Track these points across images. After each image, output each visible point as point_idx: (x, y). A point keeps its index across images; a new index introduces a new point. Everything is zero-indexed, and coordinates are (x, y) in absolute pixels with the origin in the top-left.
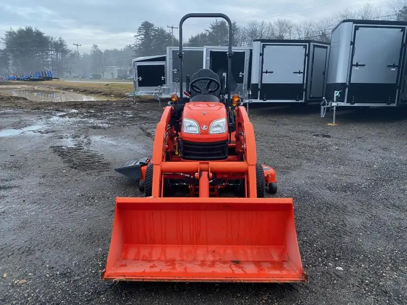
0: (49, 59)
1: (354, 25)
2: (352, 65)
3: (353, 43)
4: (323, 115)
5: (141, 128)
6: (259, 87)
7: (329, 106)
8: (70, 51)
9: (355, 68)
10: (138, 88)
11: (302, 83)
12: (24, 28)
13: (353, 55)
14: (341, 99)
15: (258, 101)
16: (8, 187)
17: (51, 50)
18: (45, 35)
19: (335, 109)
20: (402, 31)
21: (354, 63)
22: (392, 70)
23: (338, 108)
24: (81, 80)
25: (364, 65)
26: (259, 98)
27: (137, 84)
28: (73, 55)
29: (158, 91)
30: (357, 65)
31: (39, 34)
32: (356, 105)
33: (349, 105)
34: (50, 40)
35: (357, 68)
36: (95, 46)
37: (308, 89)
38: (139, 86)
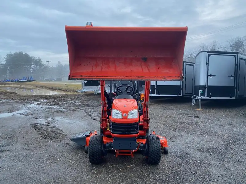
0: (31, 70)
1: (208, 54)
2: (208, 76)
3: (207, 64)
4: (193, 104)
5: (85, 112)
6: (155, 87)
7: (196, 99)
8: (44, 65)
9: (210, 77)
10: (84, 87)
11: (180, 85)
12: (18, 52)
13: (208, 70)
14: (203, 95)
15: (155, 95)
16: (4, 151)
17: (33, 64)
18: (30, 56)
19: (200, 100)
20: (234, 57)
21: (209, 74)
22: (231, 78)
23: (202, 100)
24: (49, 82)
25: (215, 76)
26: (155, 93)
27: (84, 85)
28: (46, 67)
29: (96, 89)
30: (211, 76)
31: (27, 55)
32: (212, 98)
33: (208, 98)
34: (33, 59)
35: (211, 77)
36: (59, 62)
37: (184, 89)
38: (85, 86)
